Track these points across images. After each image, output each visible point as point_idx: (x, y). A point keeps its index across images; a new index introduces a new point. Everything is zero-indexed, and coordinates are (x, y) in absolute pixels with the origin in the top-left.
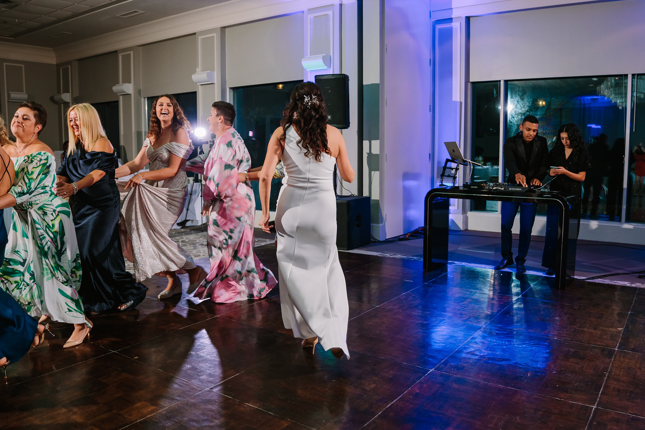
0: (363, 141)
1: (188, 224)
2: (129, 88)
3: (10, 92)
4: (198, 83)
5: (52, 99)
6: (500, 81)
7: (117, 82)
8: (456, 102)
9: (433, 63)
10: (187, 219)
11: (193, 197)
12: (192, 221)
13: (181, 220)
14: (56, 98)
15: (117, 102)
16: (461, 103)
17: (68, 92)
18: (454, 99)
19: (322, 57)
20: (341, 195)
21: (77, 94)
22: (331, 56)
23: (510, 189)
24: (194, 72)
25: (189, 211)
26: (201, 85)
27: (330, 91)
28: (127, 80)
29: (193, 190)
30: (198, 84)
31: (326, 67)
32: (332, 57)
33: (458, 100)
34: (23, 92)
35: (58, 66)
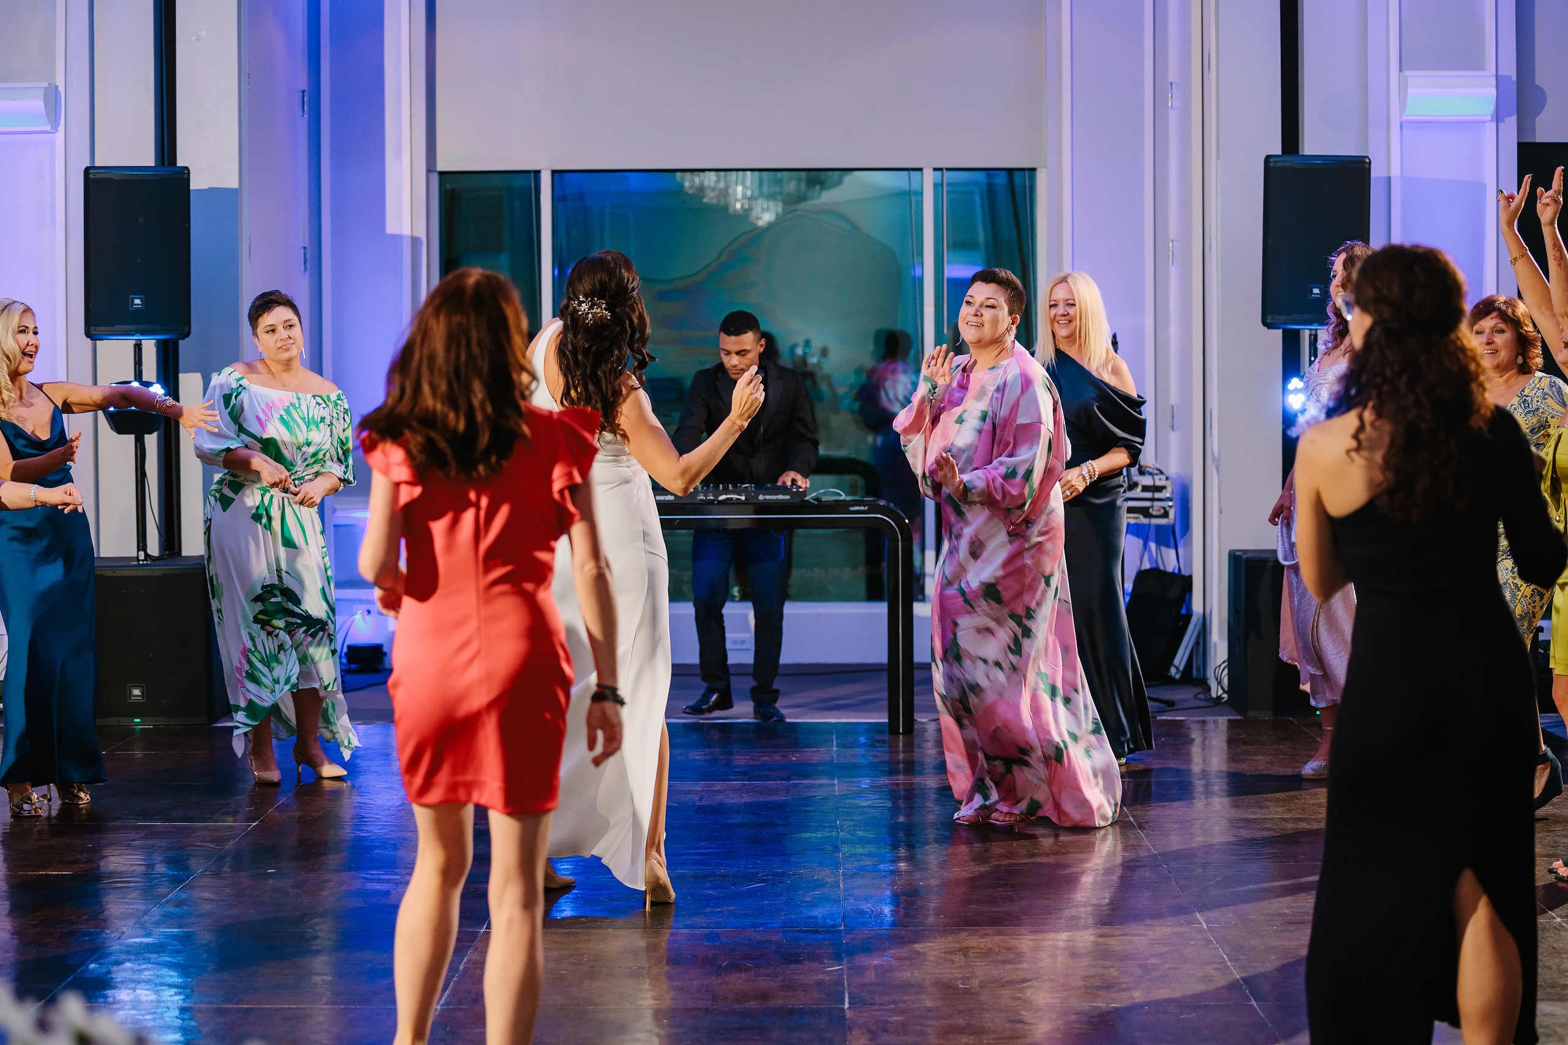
0: (181, 376)
6: (537, 173)
8: (397, 238)
9: (312, 99)
16: (415, 241)
18: (390, 229)
19: (42, 93)
22: (57, 87)
23: (761, 497)
27: (141, 220)
31: (48, 128)
32: (61, 89)
33: (406, 231)
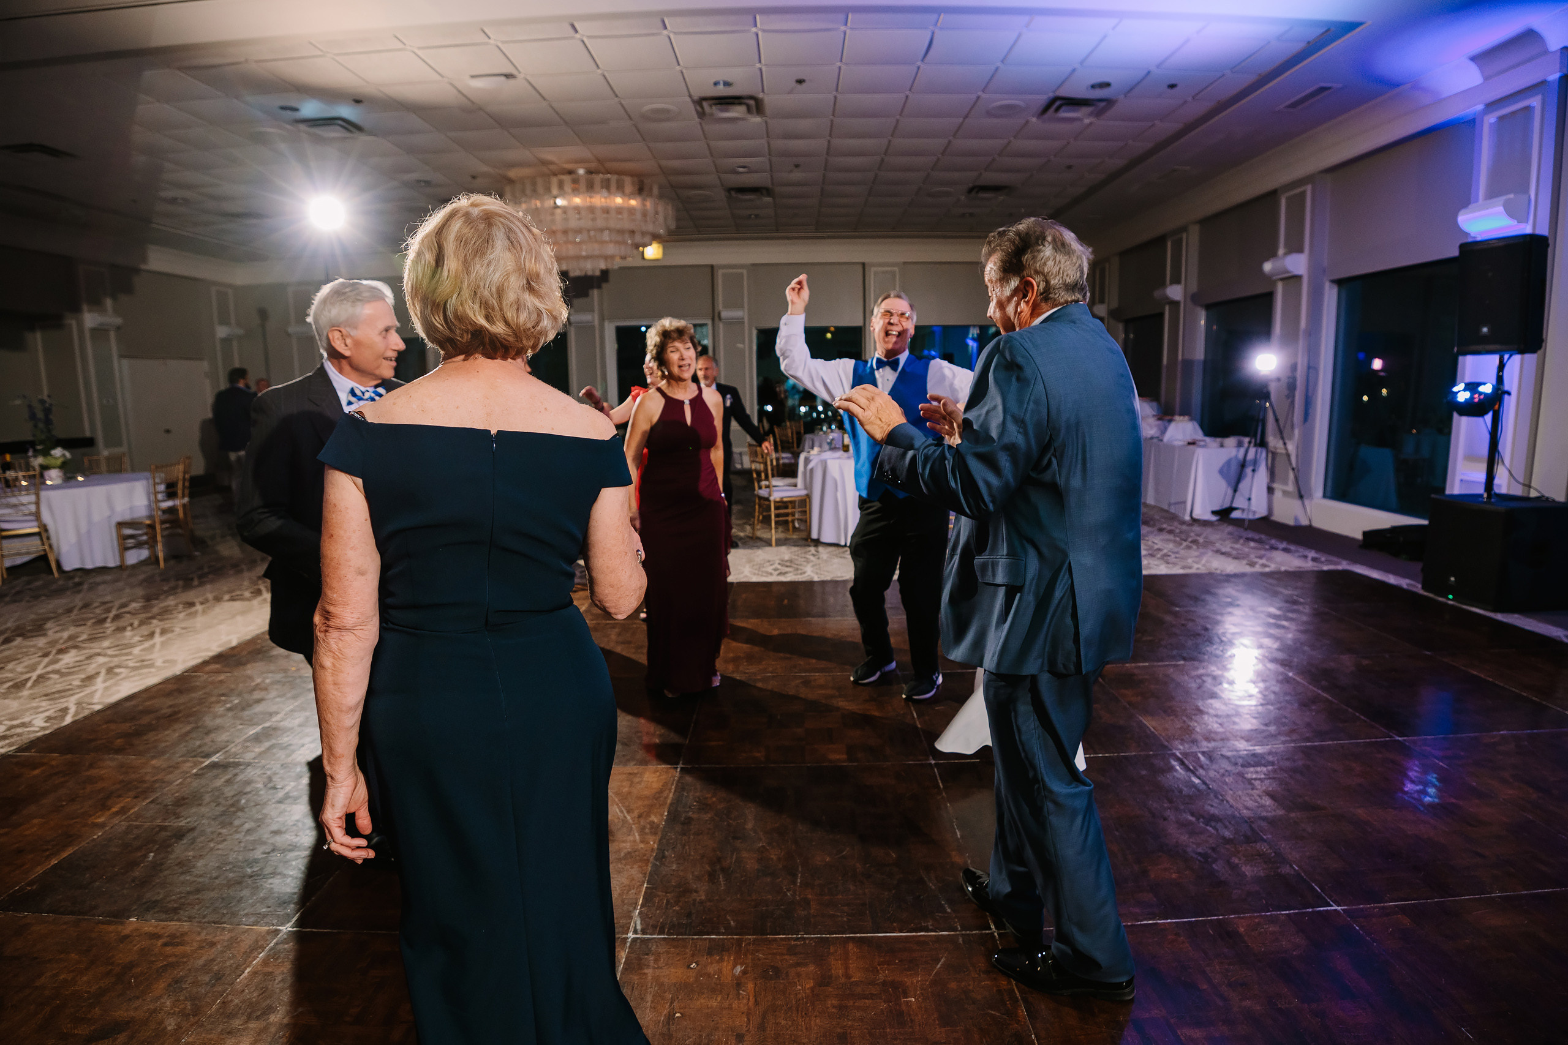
1: (1235, 515)
2: (1175, 292)
4: (1275, 277)
7: (1163, 284)
10: (1235, 505)
11: (1248, 470)
12: (1243, 510)
13: (1221, 506)
15: (1162, 315)
19: (1504, 202)
20: (1525, 495)
21: (1115, 304)
22: (1530, 196)
25: (1238, 494)
26: (1282, 279)
28: (1176, 280)
30: (1275, 279)
31: (1514, 222)
32: (1533, 198)
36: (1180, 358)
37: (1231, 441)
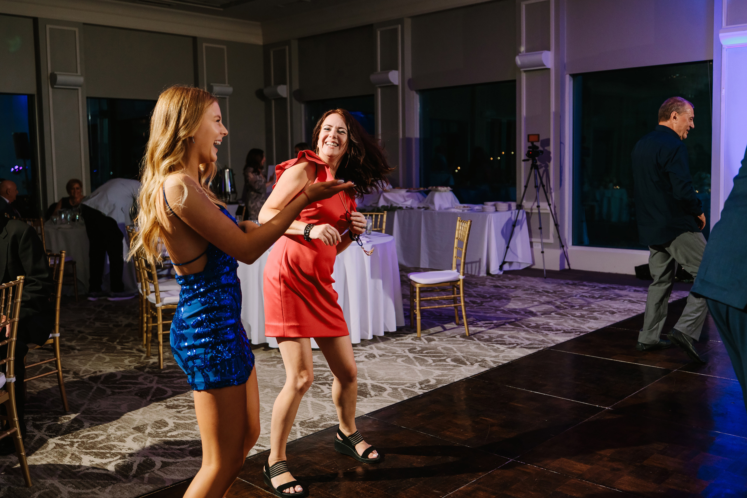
2: (394, 77)
3: (212, 84)
4: (522, 68)
5: (260, 94)
7: (374, 70)
10: (505, 260)
11: (517, 228)
12: (511, 263)
14: (267, 91)
15: (372, 97)
17: (285, 83)
24: (517, 52)
25: (509, 249)
26: (525, 71)
29: (519, 218)
30: (522, 70)
34: (225, 83)
35: (266, 48)
36: (401, 136)
37: (502, 206)
